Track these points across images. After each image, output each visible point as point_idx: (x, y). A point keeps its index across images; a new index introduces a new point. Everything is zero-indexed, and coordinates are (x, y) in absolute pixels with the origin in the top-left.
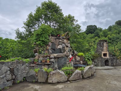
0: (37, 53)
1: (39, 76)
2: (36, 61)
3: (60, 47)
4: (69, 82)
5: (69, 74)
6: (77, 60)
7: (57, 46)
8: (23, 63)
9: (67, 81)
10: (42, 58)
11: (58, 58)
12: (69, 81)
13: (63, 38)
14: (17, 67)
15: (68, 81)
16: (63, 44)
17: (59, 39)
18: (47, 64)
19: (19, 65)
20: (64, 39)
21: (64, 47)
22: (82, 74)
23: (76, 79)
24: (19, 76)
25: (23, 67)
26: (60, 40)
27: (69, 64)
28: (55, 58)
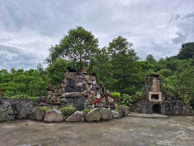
0: (49, 92)
1: (37, 114)
2: (47, 100)
3: (80, 84)
4: (64, 123)
5: (66, 114)
6: (110, 101)
7: (77, 84)
8: (27, 100)
9: (62, 122)
10: (55, 97)
11: (74, 98)
12: (66, 122)
13: (83, 74)
14: (20, 104)
15: (64, 121)
16: (83, 81)
17: (80, 74)
18: (58, 104)
19: (23, 102)
20: (85, 74)
21: (85, 85)
22: (84, 117)
23: (75, 120)
24: (21, 112)
25: (27, 104)
26: (80, 76)
27: (87, 105)
28: (67, 97)
